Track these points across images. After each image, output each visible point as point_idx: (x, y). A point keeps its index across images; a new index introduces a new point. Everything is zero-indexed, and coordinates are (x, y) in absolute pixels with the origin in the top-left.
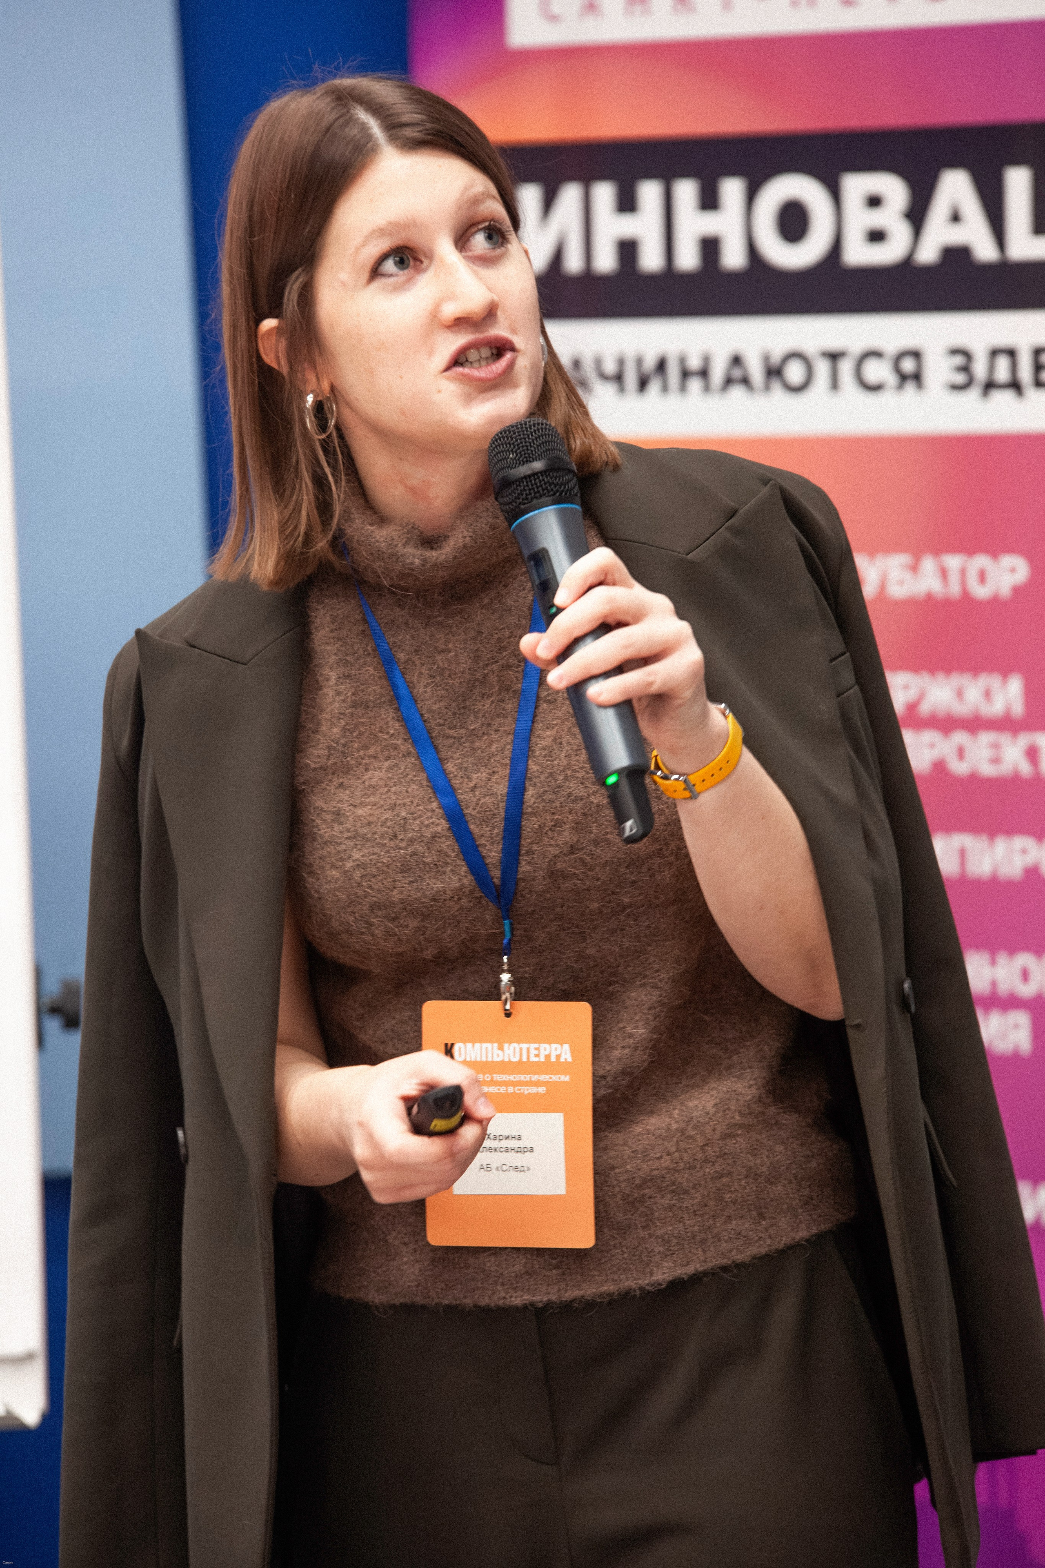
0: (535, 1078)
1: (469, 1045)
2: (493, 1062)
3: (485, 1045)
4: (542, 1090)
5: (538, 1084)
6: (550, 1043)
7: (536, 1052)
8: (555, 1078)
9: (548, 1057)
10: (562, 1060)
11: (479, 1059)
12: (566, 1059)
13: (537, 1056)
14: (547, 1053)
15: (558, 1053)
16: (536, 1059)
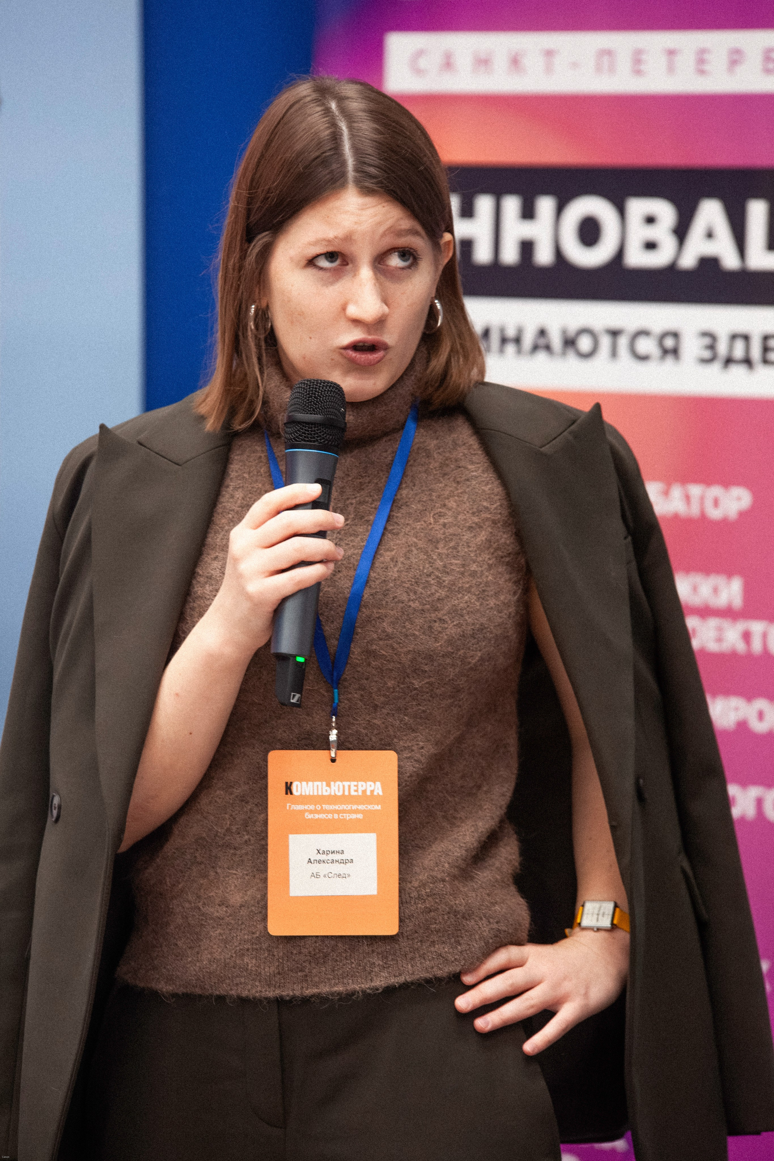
0: (354, 807)
1: (304, 783)
2: (322, 795)
3: (316, 783)
4: (360, 816)
5: (356, 811)
6: (365, 781)
7: (356, 788)
8: (370, 807)
9: (364, 792)
10: (375, 793)
11: (311, 794)
12: (378, 793)
13: (356, 791)
14: (363, 789)
15: (372, 788)
16: (356, 793)
